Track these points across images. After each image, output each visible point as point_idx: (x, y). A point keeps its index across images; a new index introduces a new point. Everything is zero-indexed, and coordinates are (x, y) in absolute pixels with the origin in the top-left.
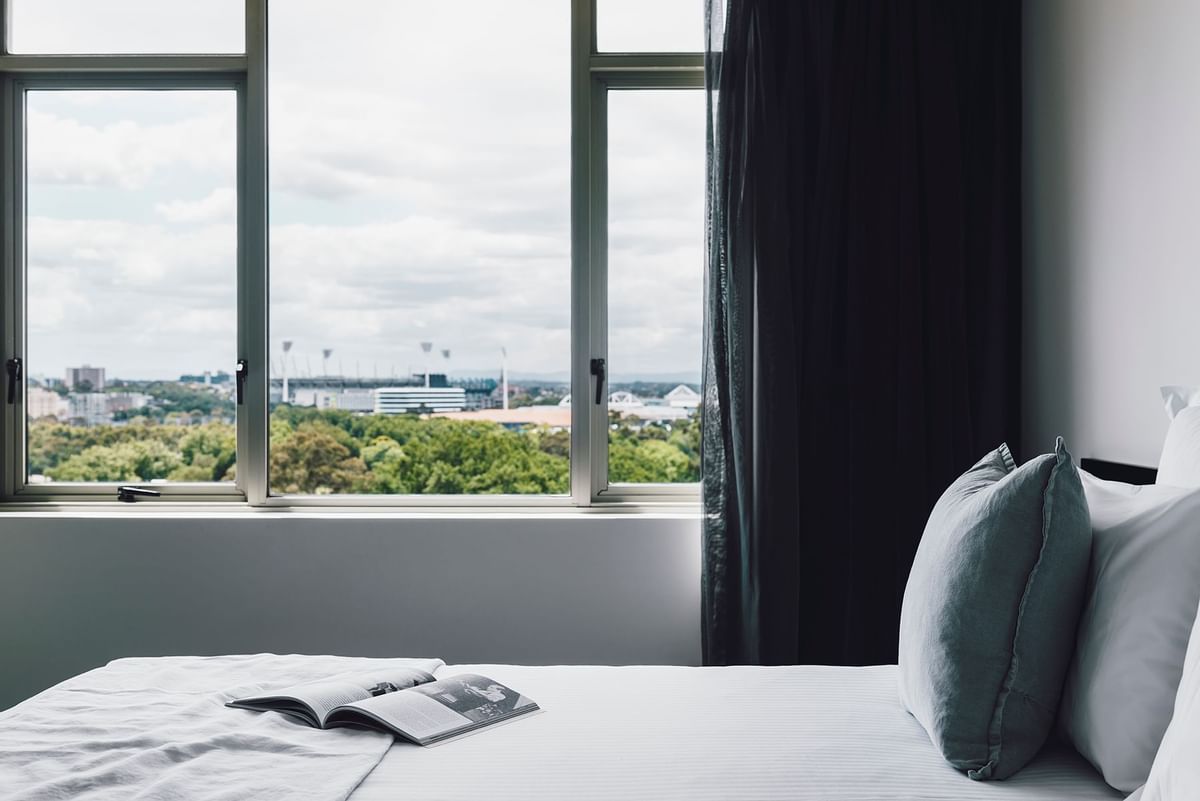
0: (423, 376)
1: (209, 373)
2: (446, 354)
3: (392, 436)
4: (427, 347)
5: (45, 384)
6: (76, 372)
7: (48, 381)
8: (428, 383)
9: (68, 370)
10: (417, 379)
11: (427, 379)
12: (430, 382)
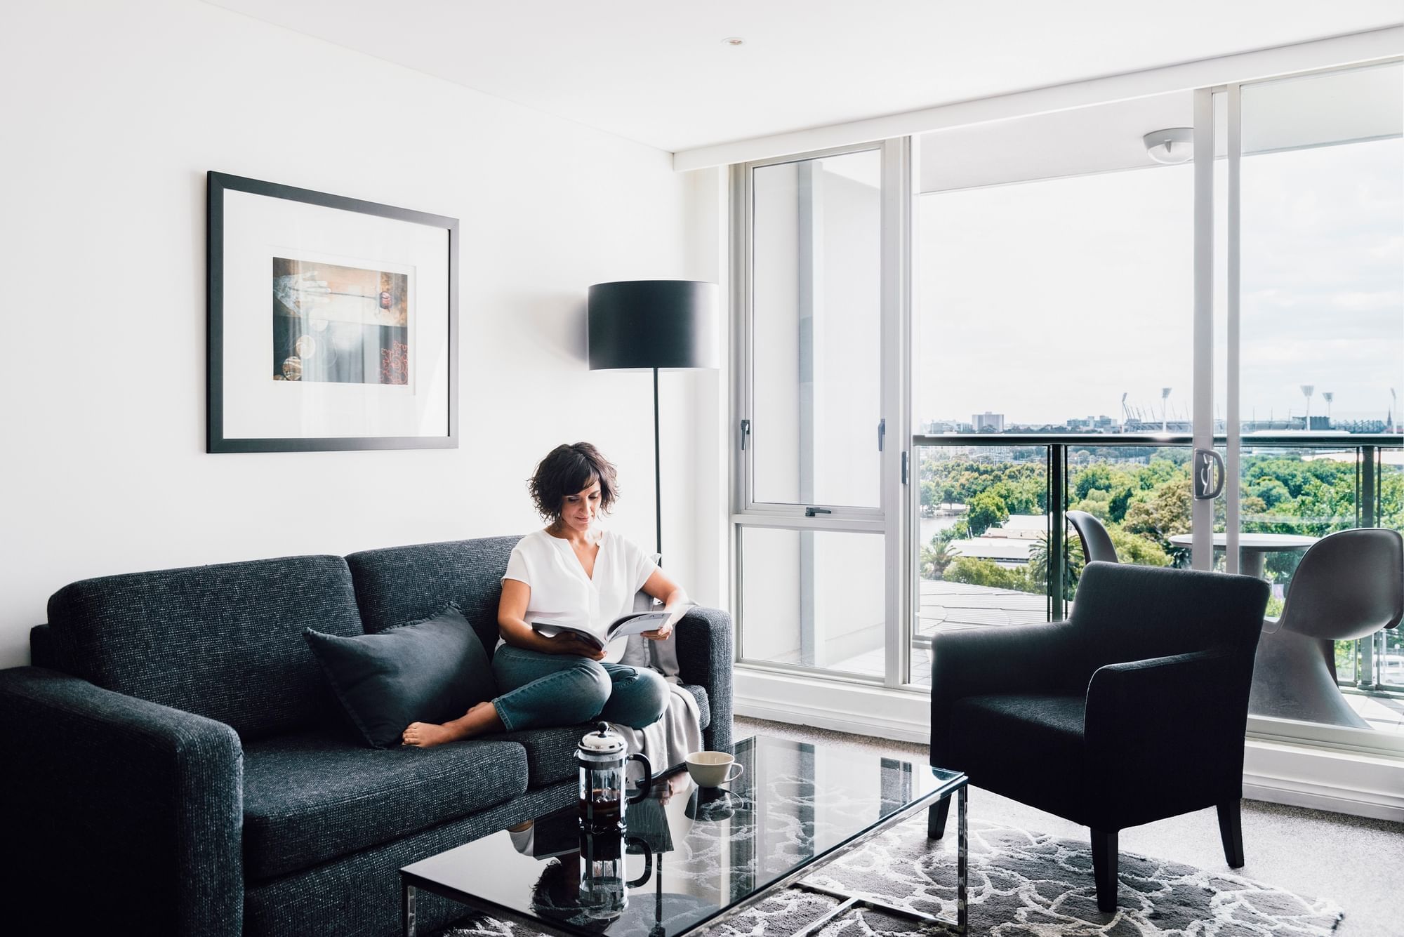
0: (1304, 419)
1: (1093, 418)
2: (1329, 397)
3: (1278, 478)
4: (1308, 391)
5: (956, 428)
6: (980, 418)
7: (959, 425)
8: (1309, 426)
9: (974, 416)
10: (1297, 422)
11: (1308, 420)
12: (1311, 424)
